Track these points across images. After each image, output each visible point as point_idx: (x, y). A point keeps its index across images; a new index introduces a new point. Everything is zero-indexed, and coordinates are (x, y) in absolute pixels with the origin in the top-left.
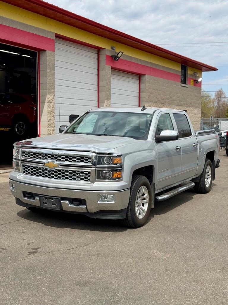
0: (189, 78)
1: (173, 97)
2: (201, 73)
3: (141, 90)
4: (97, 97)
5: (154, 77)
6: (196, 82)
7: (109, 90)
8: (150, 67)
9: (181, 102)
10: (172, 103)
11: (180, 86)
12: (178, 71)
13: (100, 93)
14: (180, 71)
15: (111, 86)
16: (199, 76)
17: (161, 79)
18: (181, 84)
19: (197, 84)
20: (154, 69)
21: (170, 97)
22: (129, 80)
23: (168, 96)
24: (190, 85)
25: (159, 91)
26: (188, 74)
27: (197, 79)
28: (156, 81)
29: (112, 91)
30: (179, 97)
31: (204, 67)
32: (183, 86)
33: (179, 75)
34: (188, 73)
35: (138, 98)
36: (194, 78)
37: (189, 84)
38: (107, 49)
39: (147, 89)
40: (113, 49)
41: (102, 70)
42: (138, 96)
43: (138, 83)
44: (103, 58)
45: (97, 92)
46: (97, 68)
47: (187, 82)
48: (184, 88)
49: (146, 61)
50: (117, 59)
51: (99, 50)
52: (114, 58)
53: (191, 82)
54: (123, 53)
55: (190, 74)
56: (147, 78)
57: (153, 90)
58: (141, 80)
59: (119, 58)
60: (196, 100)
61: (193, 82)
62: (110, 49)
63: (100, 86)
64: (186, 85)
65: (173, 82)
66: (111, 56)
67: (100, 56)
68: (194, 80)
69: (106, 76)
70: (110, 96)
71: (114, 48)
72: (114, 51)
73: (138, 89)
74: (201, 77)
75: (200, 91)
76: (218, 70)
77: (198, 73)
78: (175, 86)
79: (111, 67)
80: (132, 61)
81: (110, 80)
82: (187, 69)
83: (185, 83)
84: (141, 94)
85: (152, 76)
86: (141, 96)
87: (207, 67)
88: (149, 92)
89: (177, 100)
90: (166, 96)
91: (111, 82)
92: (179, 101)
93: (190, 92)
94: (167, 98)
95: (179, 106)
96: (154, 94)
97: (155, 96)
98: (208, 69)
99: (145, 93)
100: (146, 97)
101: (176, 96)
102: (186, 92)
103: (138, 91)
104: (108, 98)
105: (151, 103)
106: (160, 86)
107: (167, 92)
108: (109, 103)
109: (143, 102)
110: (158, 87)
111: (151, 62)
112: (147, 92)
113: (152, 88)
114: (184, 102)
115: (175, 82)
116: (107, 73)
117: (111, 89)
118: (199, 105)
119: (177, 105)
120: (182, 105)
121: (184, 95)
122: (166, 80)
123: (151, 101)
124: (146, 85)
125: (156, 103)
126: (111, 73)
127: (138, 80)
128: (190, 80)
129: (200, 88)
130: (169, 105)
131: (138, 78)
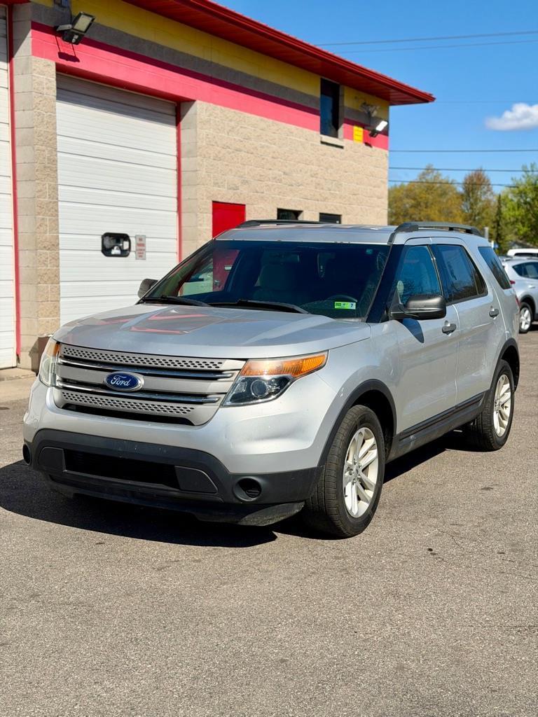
0: (349, 120)
1: (294, 175)
2: (388, 111)
3: (184, 149)
5: (223, 108)
6: (371, 132)
7: (50, 142)
9: (322, 189)
10: (291, 190)
11: (320, 144)
12: (312, 98)
13: (18, 150)
14: (316, 98)
15: (58, 128)
16: (379, 116)
17: (254, 118)
18: (321, 138)
19: (372, 138)
21: (284, 173)
23: (277, 171)
24: (352, 142)
25: (244, 154)
26: (345, 111)
28: (233, 124)
30: (314, 175)
31: (392, 91)
32: (329, 141)
34: (343, 106)
35: (176, 173)
36: (366, 122)
37: (347, 138)
38: (37, 5)
40: (60, 6)
41: (22, 74)
42: (175, 167)
44: (24, 32)
47: (341, 131)
48: (333, 149)
50: (76, 37)
51: (10, 6)
53: (356, 134)
54: (93, 18)
55: (349, 108)
56: (201, 110)
57: (223, 151)
58: (182, 118)
60: (371, 185)
61: (361, 134)
62: (49, 4)
63: (17, 125)
64: (340, 140)
65: (292, 127)
67: (14, 25)
68: (365, 128)
69: (34, 94)
70: (54, 161)
72: (65, 11)
73: (175, 145)
74: (386, 120)
75: (384, 160)
76: (436, 101)
77: (376, 108)
78: (301, 140)
79: (57, 65)
80: (140, 52)
81: (54, 107)
82: (341, 93)
83: (334, 135)
84: (183, 160)
85: (219, 107)
86: (183, 168)
87: (404, 92)
88: (207, 156)
89: (307, 184)
90: (270, 169)
91: (57, 115)
92: (316, 188)
93: (351, 162)
94: (274, 176)
95: (317, 202)
96: (227, 161)
97: (231, 170)
98: (406, 96)
99: (195, 158)
100: (198, 169)
101: (306, 172)
102: (338, 160)
103: (175, 153)
104: (45, 167)
105: (216, 188)
106: (249, 139)
107: (273, 158)
108: (50, 185)
109: (189, 185)
110: (242, 141)
111: (213, 61)
112: (201, 155)
113: (219, 143)
114: (332, 192)
115: (300, 128)
116: (40, 83)
117: (56, 139)
118: (383, 200)
119: (308, 199)
120: (326, 198)
121: (332, 168)
122: (270, 121)
123: (216, 184)
124: (198, 132)
125: (235, 191)
126: (54, 83)
127: (174, 118)
128: (353, 128)
129: (384, 151)
130: (280, 199)
131: (173, 112)
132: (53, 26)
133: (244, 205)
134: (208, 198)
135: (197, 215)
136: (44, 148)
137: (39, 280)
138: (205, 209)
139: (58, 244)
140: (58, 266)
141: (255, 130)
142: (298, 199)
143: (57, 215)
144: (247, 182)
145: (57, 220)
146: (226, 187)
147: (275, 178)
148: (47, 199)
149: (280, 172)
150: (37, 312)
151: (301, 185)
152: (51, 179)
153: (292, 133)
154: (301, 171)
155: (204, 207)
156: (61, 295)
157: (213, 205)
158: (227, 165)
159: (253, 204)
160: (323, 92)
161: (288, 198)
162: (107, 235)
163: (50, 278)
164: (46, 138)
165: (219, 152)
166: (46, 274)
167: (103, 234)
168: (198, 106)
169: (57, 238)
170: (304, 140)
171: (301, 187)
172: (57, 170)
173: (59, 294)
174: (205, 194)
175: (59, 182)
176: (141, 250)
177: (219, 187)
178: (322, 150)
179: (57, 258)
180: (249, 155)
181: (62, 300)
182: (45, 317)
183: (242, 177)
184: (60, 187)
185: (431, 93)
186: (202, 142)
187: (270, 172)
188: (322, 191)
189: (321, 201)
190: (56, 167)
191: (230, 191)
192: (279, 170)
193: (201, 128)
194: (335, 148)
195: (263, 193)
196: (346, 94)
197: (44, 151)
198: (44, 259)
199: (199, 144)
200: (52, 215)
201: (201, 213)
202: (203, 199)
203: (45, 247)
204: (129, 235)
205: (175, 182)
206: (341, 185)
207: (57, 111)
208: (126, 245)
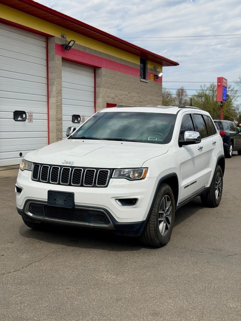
0: (149, 72)
1: (132, 93)
2: (162, 68)
3: (97, 85)
4: (46, 91)
6: (156, 77)
7: (60, 83)
8: (106, 60)
9: (141, 98)
10: (131, 99)
11: (140, 82)
12: (137, 65)
13: (49, 87)
14: (139, 65)
15: (62, 79)
16: (160, 71)
17: (119, 73)
18: (140, 79)
19: (157, 79)
20: (110, 61)
22: (84, 73)
24: (150, 80)
25: (116, 86)
26: (148, 69)
27: (157, 75)
28: (113, 75)
29: (64, 84)
30: (138, 93)
31: (164, 61)
32: (143, 81)
33: (138, 69)
34: (147, 67)
35: (93, 93)
36: (155, 73)
38: (57, 37)
39: (103, 83)
40: (63, 37)
41: (52, 61)
42: (94, 91)
43: (94, 76)
44: (52, 47)
45: (46, 86)
46: (45, 57)
47: (146, 77)
48: (144, 83)
49: (101, 52)
50: (69, 48)
51: (47, 37)
52: (65, 48)
53: (151, 77)
54: (75, 41)
55: (149, 68)
56: (104, 71)
58: (96, 74)
59: (70, 47)
60: (156, 96)
61: (153, 77)
62: (60, 37)
63: (49, 78)
64: (146, 80)
65: (131, 76)
66: (62, 45)
67: (49, 44)
68: (154, 75)
69: (56, 68)
70: (61, 90)
71: (65, 36)
72: (64, 39)
73: (94, 83)
74: (162, 72)
75: (161, 87)
76: (179, 65)
77: (158, 68)
78: (134, 80)
79: (62, 57)
80: (86, 52)
81: (61, 72)
82: (146, 63)
83: (144, 78)
84: (97, 89)
85: (109, 70)
86: (96, 92)
87: (168, 62)
89: (136, 97)
91: (62, 74)
93: (150, 88)
97: (112, 92)
98: (169, 63)
99: (101, 88)
100: (103, 92)
101: (136, 92)
102: (146, 87)
103: (94, 86)
104: (58, 92)
105: (108, 99)
106: (118, 80)
107: (125, 87)
108: (60, 99)
109: (99, 97)
110: (116, 81)
111: (107, 53)
112: (103, 87)
113: (109, 82)
116: (57, 64)
117: (62, 83)
118: (160, 102)
120: (142, 102)
121: (144, 90)
122: (124, 74)
123: (108, 97)
124: (103, 79)
125: (114, 99)
126: (61, 64)
127: (94, 74)
128: (150, 75)
129: (161, 84)
130: (127, 102)
131: (93, 71)
132: (61, 44)
133: (116, 105)
134: (105, 102)
136: (58, 86)
137: (57, 131)
138: (104, 106)
139: (62, 119)
140: (62, 126)
141: (120, 77)
142: (133, 102)
143: (62, 109)
144: (117, 96)
146: (111, 98)
147: (126, 95)
148: (59, 103)
151: (134, 97)
152: (60, 96)
153: (131, 78)
154: (134, 92)
156: (63, 137)
157: (107, 105)
158: (111, 90)
159: (119, 104)
160: (141, 63)
161: (130, 102)
162: (74, 115)
163: (60, 130)
165: (109, 86)
167: (72, 115)
168: (102, 70)
169: (62, 116)
172: (62, 94)
175: (63, 97)
177: (109, 98)
178: (141, 84)
179: (62, 124)
180: (118, 86)
183: (115, 94)
184: (63, 99)
187: (124, 92)
190: (62, 92)
191: (112, 100)
192: (127, 92)
193: (103, 77)
195: (122, 100)
196: (148, 63)
198: (58, 124)
200: (60, 109)
203: (58, 120)
204: (80, 115)
205: (93, 96)
206: (147, 97)
207: (62, 73)
208: (79, 119)
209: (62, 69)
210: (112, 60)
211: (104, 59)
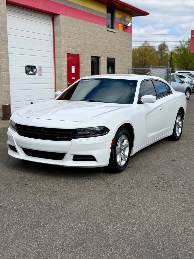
0: (117, 22)
1: (97, 43)
2: (132, 18)
3: (56, 33)
5: (70, 18)
7: (5, 30)
8: (65, 6)
9: (108, 48)
10: (96, 49)
11: (107, 31)
12: (103, 13)
14: (105, 14)
15: (8, 25)
16: (129, 21)
17: (82, 21)
18: (107, 29)
19: (126, 29)
20: (70, 8)
21: (94, 43)
23: (91, 42)
25: (78, 35)
26: (116, 19)
27: (126, 24)
28: (74, 23)
29: (9, 31)
30: (105, 43)
31: (133, 11)
32: (110, 30)
33: (105, 18)
34: (115, 17)
35: (52, 43)
36: (124, 23)
37: (117, 29)
42: (52, 40)
43: (52, 24)
47: (114, 26)
53: (120, 27)
56: (62, 18)
57: (71, 34)
58: (55, 21)
60: (126, 47)
61: (122, 27)
64: (114, 30)
65: (96, 25)
68: (123, 25)
70: (7, 38)
73: (52, 32)
74: (131, 22)
75: (130, 37)
76: (149, 15)
77: (127, 17)
78: (99, 30)
81: (6, 17)
82: (114, 12)
83: (112, 28)
84: (55, 38)
85: (69, 17)
86: (55, 41)
88: (65, 36)
89: (102, 46)
90: (88, 41)
92: (105, 48)
93: (118, 38)
94: (89, 44)
95: (106, 53)
96: (72, 38)
97: (74, 41)
98: (139, 12)
99: (60, 37)
100: (61, 41)
101: (102, 42)
102: (113, 37)
103: (52, 35)
104: (3, 40)
106: (80, 29)
107: (89, 37)
108: (5, 47)
109: (58, 47)
110: (77, 30)
112: (62, 36)
113: (69, 31)
114: (111, 49)
115: (99, 25)
116: (0, 8)
117: (7, 29)
118: (130, 52)
119: (102, 52)
120: (109, 52)
121: (111, 40)
122: (88, 23)
123: (68, 47)
124: (61, 27)
125: (75, 49)
126: (6, 7)
127: (52, 21)
128: (119, 25)
129: (130, 34)
130: (92, 52)
131: (51, 19)
133: (79, 55)
134: (65, 52)
135: (61, 58)
137: (2, 83)
138: (64, 56)
139: (9, 70)
140: (9, 78)
141: (82, 26)
142: (99, 52)
143: (8, 59)
144: (80, 46)
145: (8, 60)
146: (72, 48)
147: (90, 44)
148: (4, 53)
149: (92, 42)
150: (2, 96)
151: (100, 47)
152: (5, 45)
153: (96, 27)
154: (100, 42)
155: (64, 55)
156: (11, 89)
157: (67, 55)
158: (72, 39)
159: (82, 54)
160: (108, 12)
161: (95, 52)
162: (27, 66)
163: (6, 83)
164: (3, 29)
165: (69, 34)
166: (5, 81)
167: (26, 66)
168: (61, 17)
169: (9, 67)
170: (101, 30)
171: (100, 48)
172: (7, 41)
173: (10, 89)
174: (64, 50)
175: (9, 46)
176: (40, 72)
177: (69, 48)
178: (107, 34)
179: (8, 75)
180: (80, 36)
181: (11, 91)
182: (5, 97)
183: (78, 44)
184: (9, 48)
185: (147, 12)
186: (63, 31)
187: (88, 42)
188: (108, 49)
189: (108, 53)
190: (7, 40)
191: (74, 49)
192: (92, 41)
193: (62, 25)
194: (112, 33)
195: (86, 50)
196: (116, 12)
197: (2, 34)
198: (4, 75)
199: (62, 31)
200: (6, 59)
201: (63, 58)
202: (63, 52)
203: (4, 71)
204: (36, 66)
205: (52, 46)
206: (115, 47)
207: (7, 19)
208: (35, 70)
209: (7, 14)
210: (73, 6)
211: (63, 5)
